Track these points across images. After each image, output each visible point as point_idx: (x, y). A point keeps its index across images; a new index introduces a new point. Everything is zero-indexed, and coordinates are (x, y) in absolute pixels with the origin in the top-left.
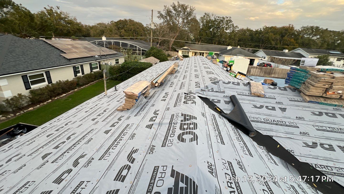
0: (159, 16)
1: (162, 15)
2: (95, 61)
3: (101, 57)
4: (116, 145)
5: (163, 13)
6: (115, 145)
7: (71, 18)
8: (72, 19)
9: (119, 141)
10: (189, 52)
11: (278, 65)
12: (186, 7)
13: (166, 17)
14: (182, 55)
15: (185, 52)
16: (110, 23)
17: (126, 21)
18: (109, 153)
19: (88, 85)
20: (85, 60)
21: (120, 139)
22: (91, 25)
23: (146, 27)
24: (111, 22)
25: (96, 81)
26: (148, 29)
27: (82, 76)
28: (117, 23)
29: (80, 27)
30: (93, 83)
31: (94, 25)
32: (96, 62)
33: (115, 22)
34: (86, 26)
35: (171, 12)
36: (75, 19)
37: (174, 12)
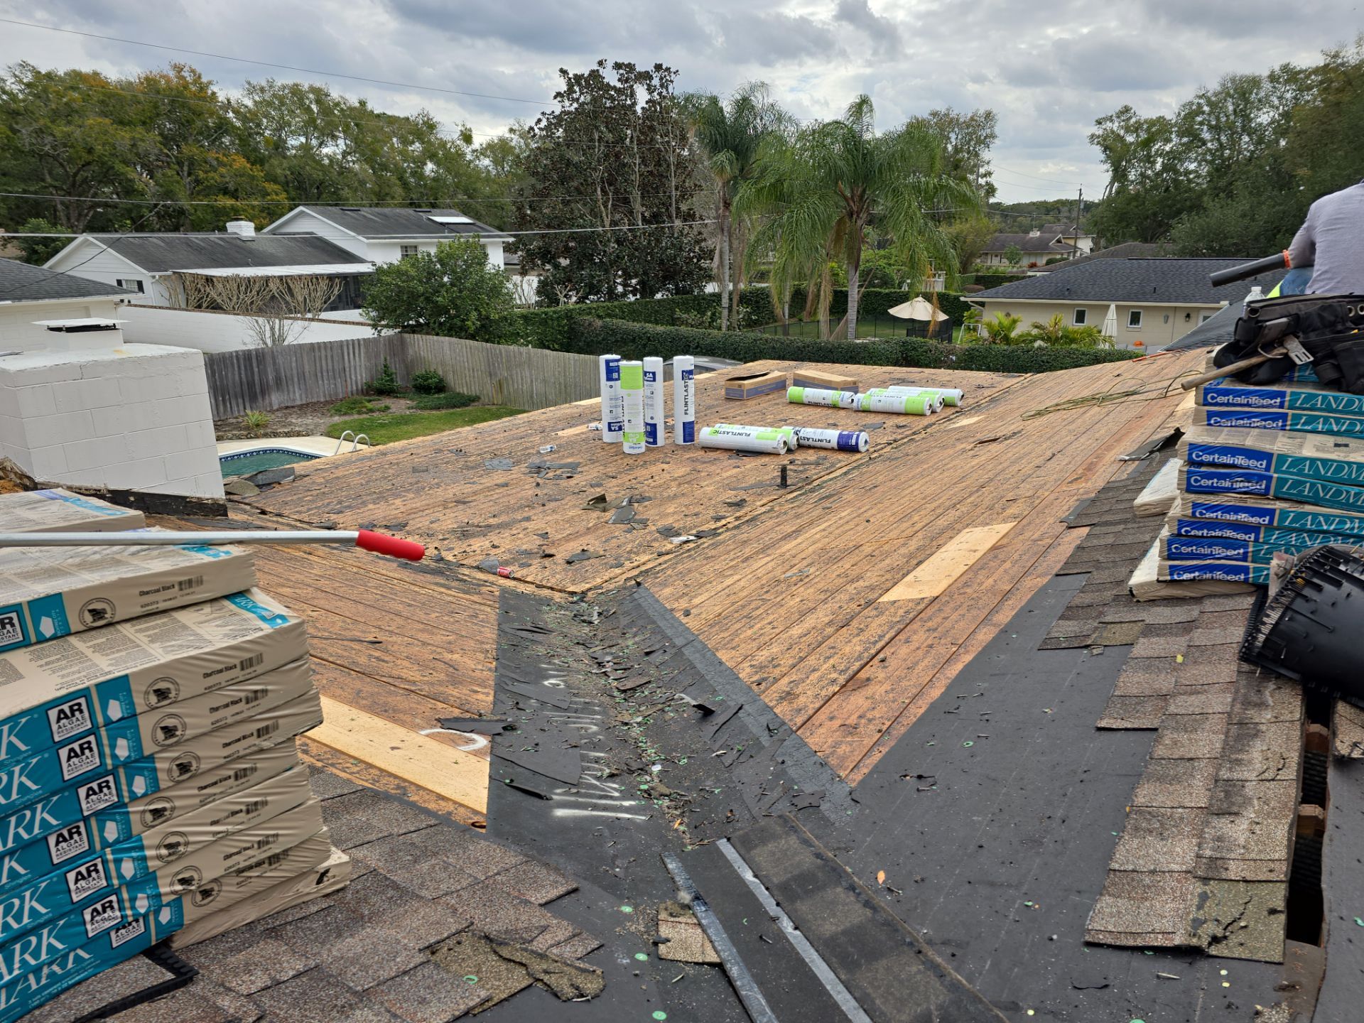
11: (272, 329)
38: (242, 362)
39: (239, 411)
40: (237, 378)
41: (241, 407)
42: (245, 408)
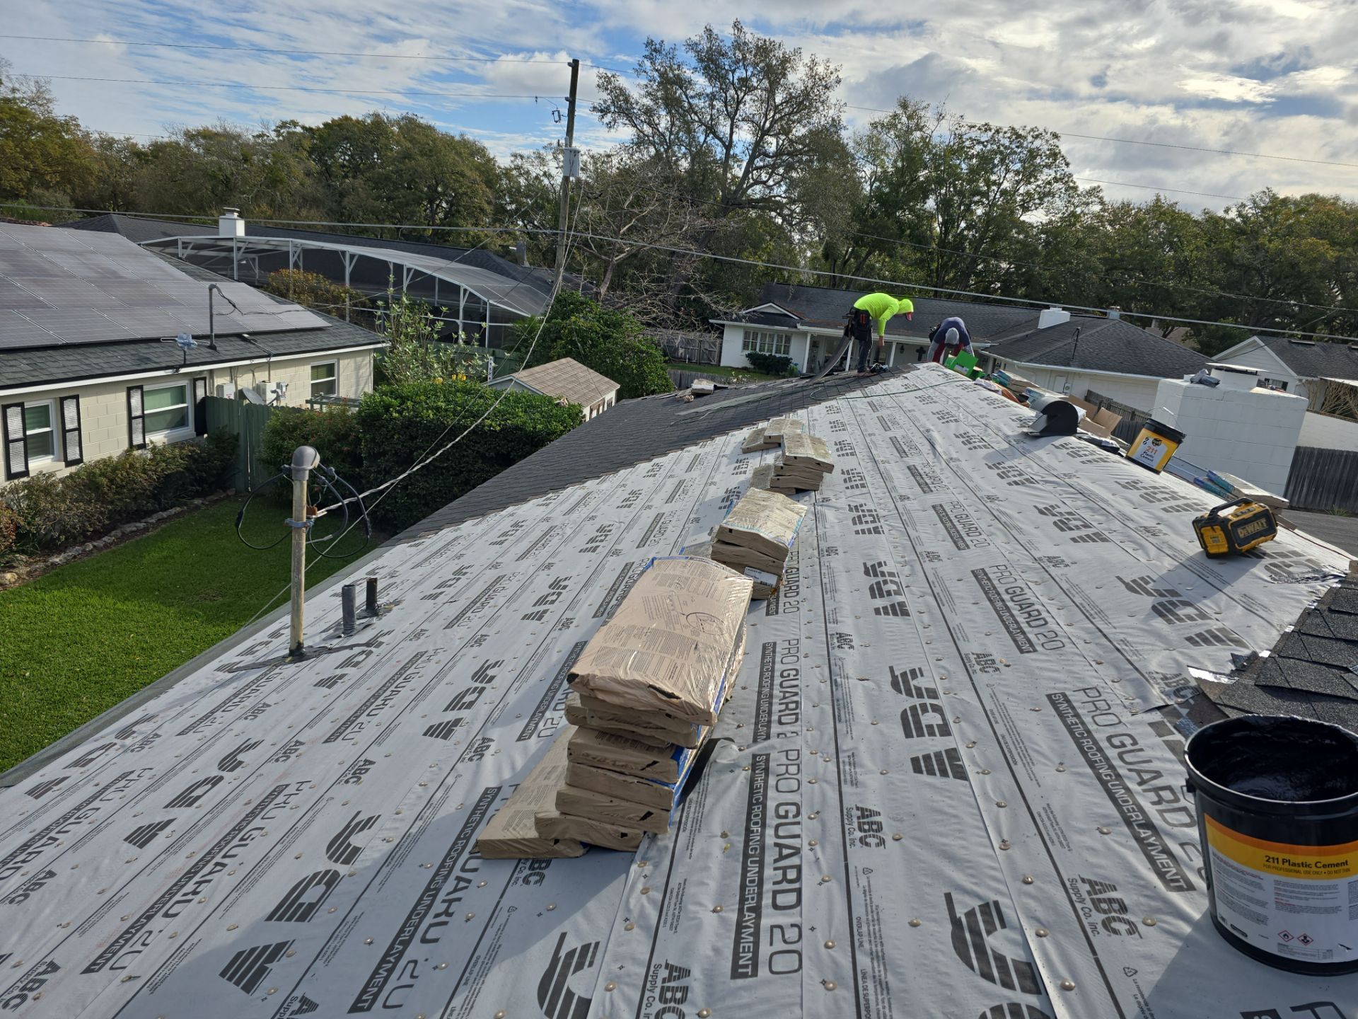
0: (605, 101)
1: (627, 100)
2: (169, 372)
3: (212, 347)
4: (443, 918)
5: (636, 89)
6: (437, 916)
7: (14, 90)
8: (17, 95)
9: (456, 890)
10: (788, 340)
12: (785, 61)
13: (649, 112)
14: (748, 356)
15: (764, 336)
16: (273, 135)
17: (378, 126)
18: (411, 965)
19: (99, 543)
20: (97, 359)
21: (459, 879)
22: (143, 141)
23: (507, 173)
24: (284, 125)
25: (165, 514)
26: (522, 181)
27: (60, 475)
28: (321, 138)
29: (66, 145)
30: (141, 525)
31: (165, 137)
32: (177, 376)
33: (310, 130)
34: (108, 143)
35: (681, 82)
36: (40, 97)
37: (701, 82)
38: (1349, 461)
39: (1326, 505)
40: (1338, 475)
41: (1330, 502)
42: (1334, 503)
